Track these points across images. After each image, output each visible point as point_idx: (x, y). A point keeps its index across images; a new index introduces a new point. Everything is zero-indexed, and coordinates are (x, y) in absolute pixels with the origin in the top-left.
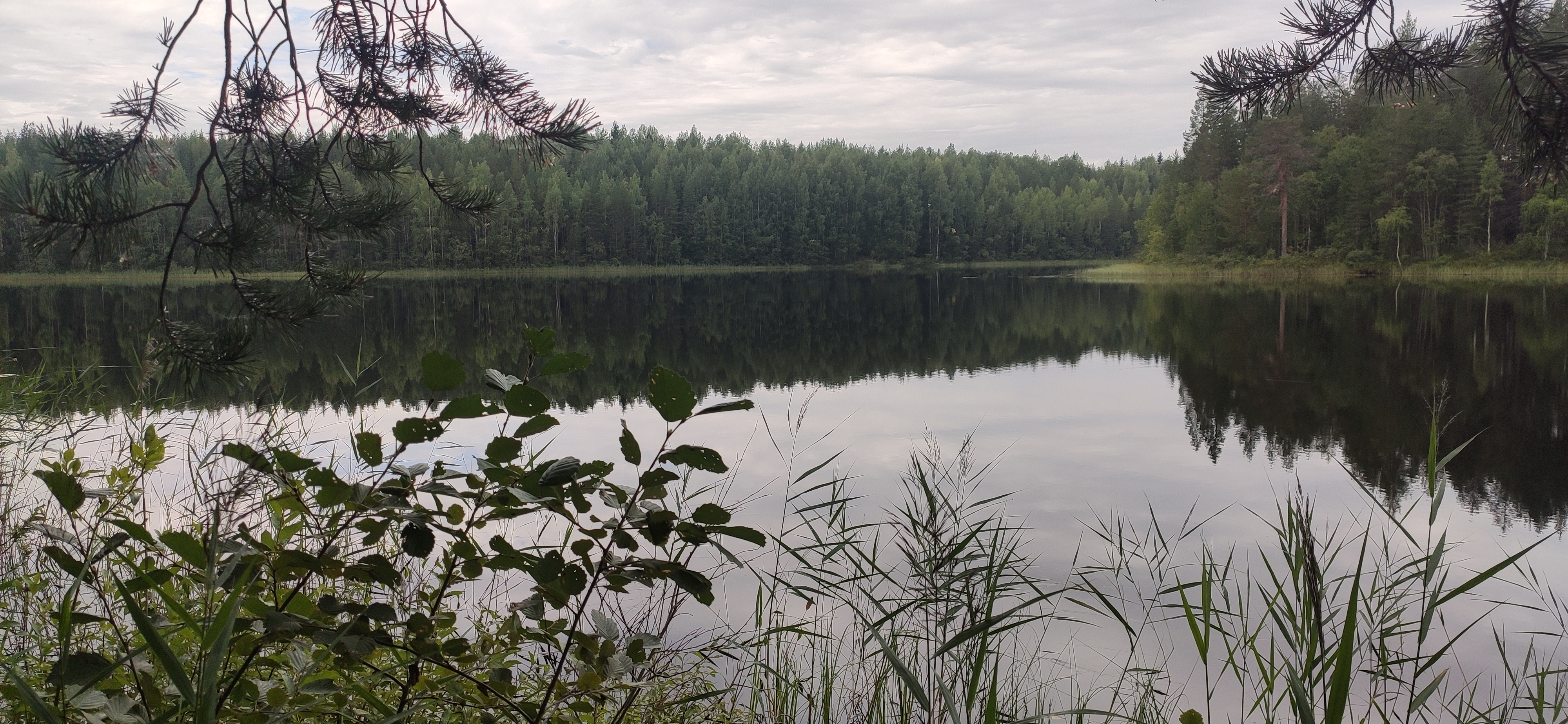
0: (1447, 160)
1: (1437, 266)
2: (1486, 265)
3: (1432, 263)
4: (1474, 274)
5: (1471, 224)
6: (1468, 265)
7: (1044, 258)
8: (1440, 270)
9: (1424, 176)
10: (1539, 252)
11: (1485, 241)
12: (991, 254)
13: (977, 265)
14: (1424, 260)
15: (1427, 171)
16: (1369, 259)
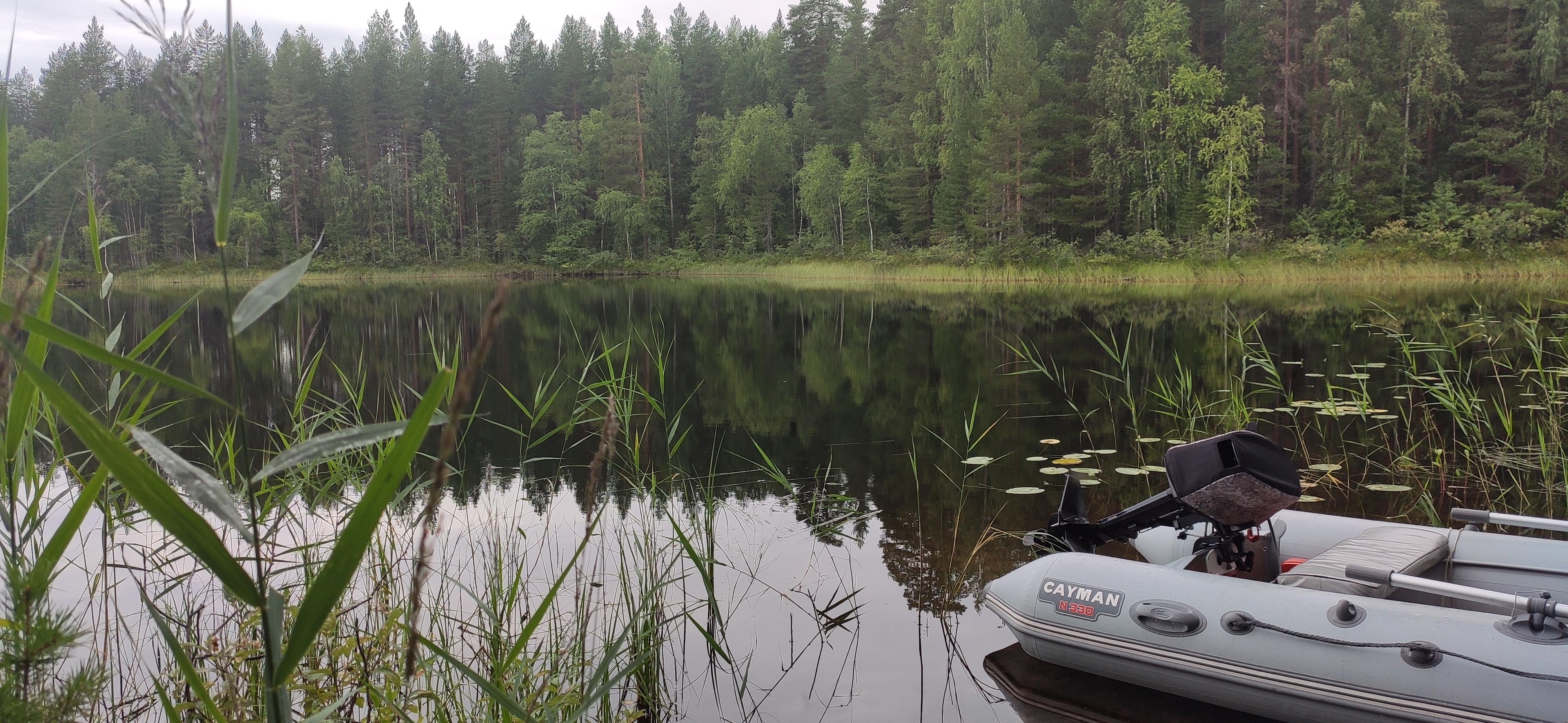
0: (146, 170)
1: (148, 274)
2: (193, 272)
3: (142, 272)
4: (184, 281)
5: (177, 234)
6: (177, 273)
8: (150, 279)
9: (125, 185)
10: (240, 260)
11: (191, 251)
14: (134, 269)
15: (128, 180)
16: (77, 268)
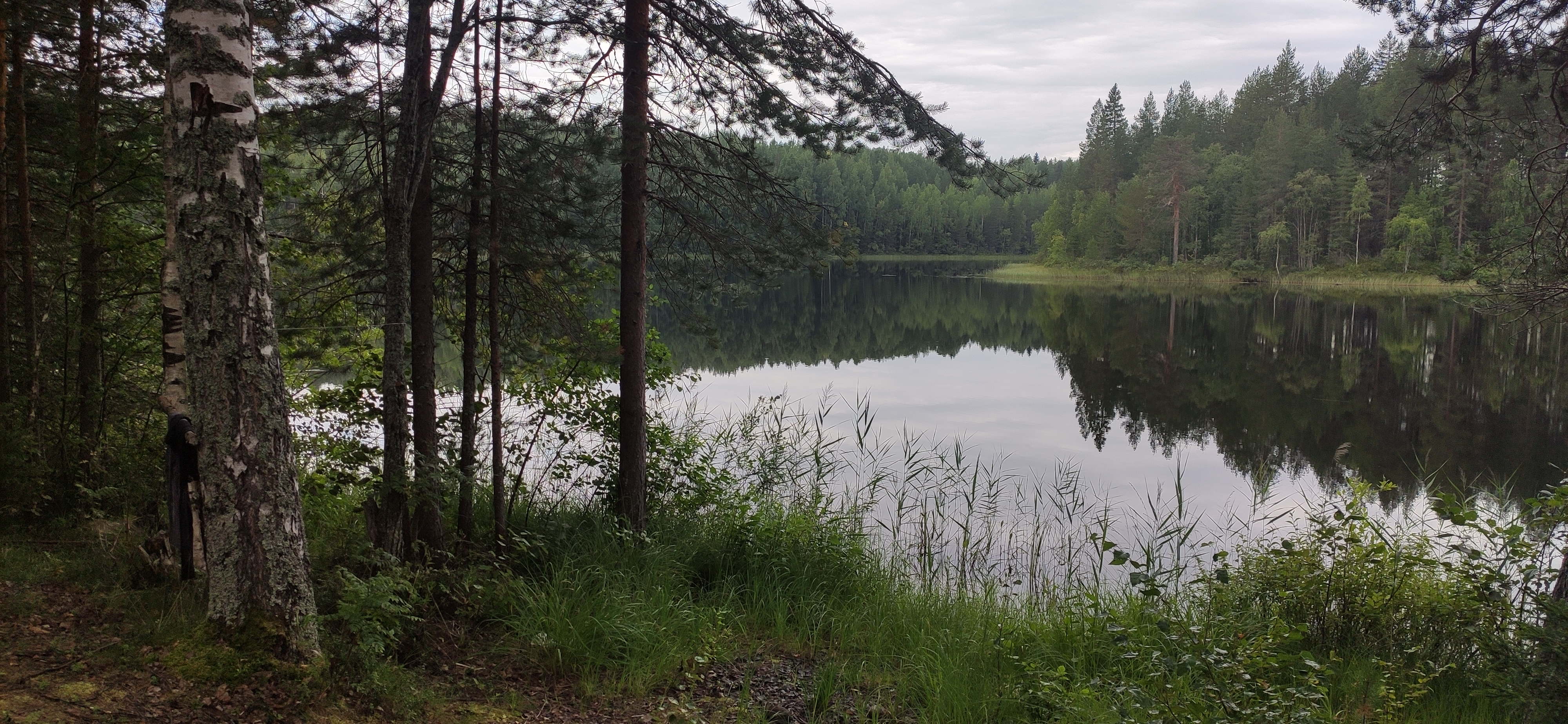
0: (1322, 180)
1: (1312, 276)
2: (1355, 276)
3: (1308, 273)
4: (1345, 283)
5: (1342, 239)
6: (1339, 275)
7: (930, 253)
8: (1315, 280)
9: (1301, 194)
10: (1401, 265)
11: (1353, 253)
12: (880, 248)
13: (868, 258)
14: (1301, 270)
15: (1305, 189)
16: (1251, 268)
